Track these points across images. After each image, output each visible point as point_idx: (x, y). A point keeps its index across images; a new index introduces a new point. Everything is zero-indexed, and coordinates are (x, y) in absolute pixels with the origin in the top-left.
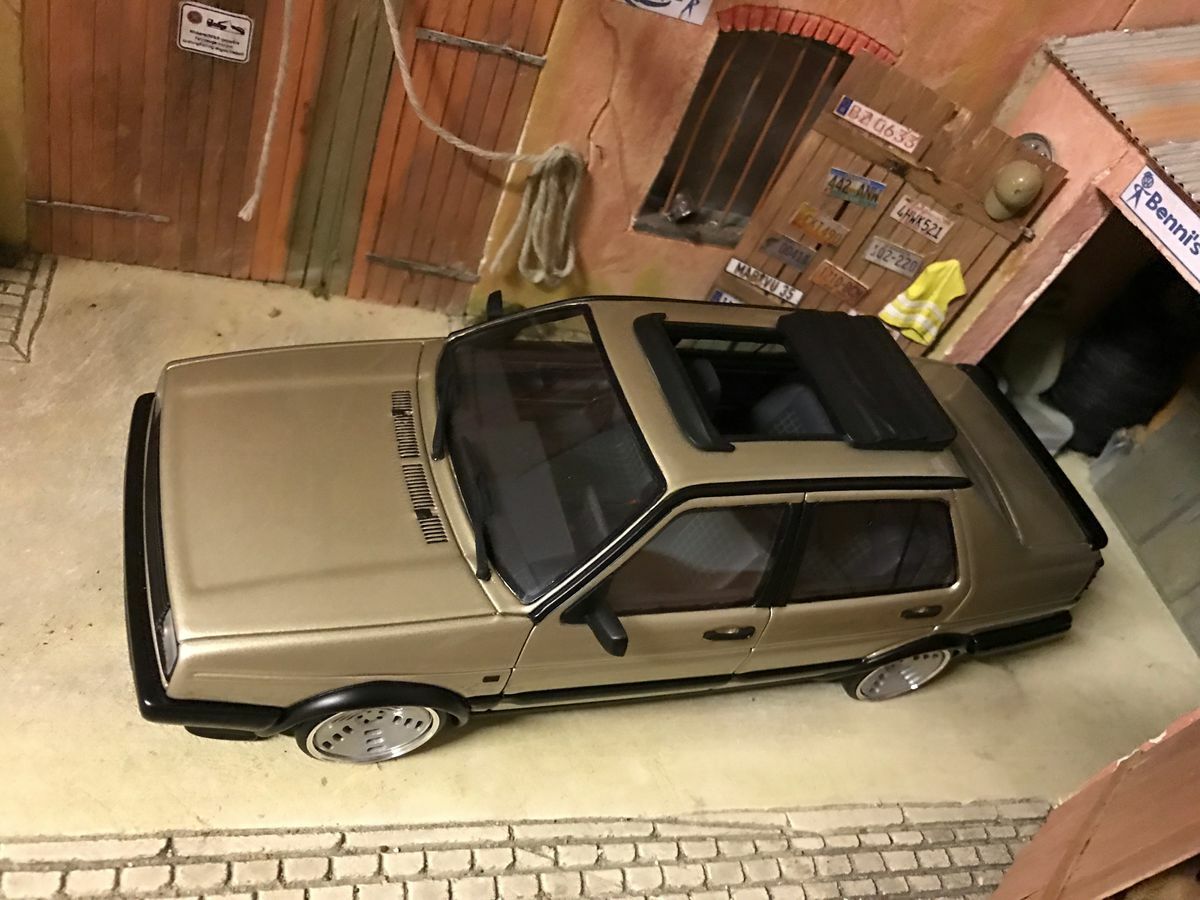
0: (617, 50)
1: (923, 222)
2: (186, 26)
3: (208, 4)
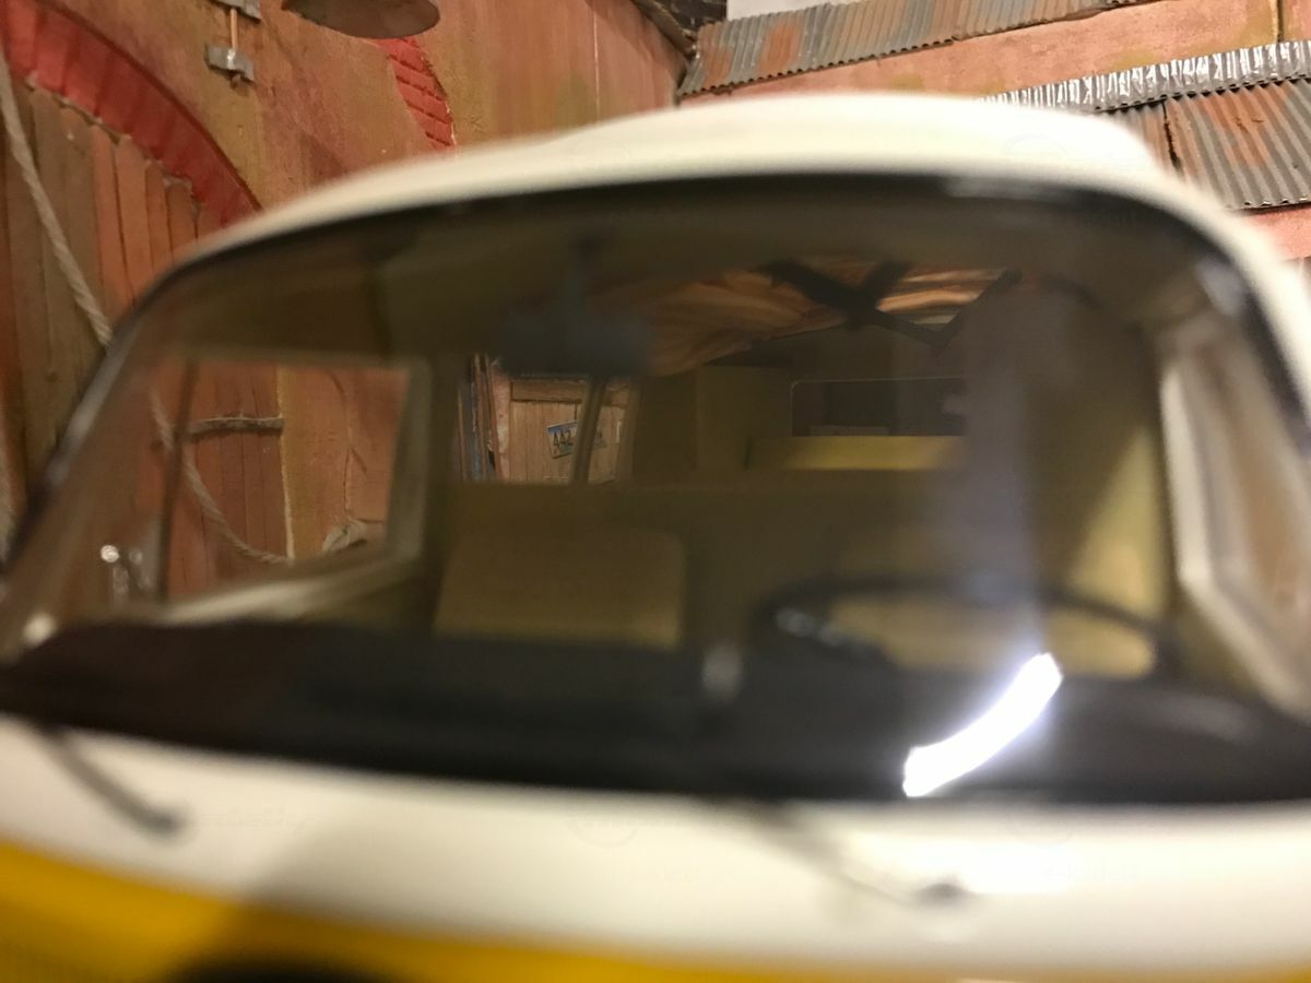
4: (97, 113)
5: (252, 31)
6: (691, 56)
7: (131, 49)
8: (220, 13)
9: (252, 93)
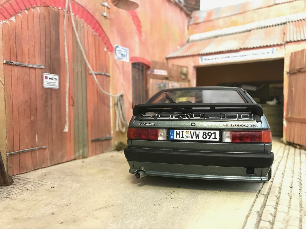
0: (120, 71)
2: (45, 80)
3: (49, 73)
4: (86, 22)
5: (108, 10)
6: (191, 18)
7: (91, 12)
8: (104, 7)
9: (108, 20)
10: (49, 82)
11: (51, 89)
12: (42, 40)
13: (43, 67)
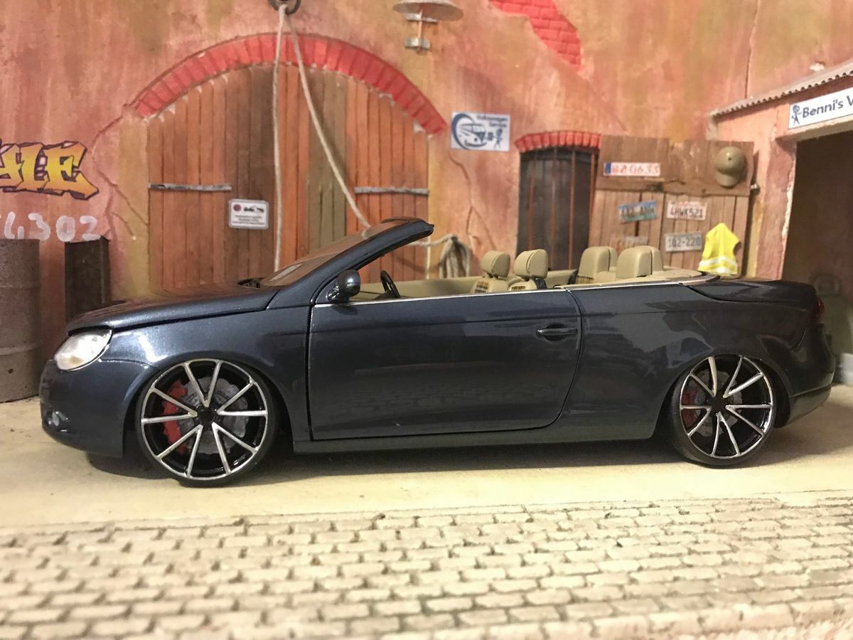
0: (467, 176)
1: (688, 212)
2: (233, 213)
3: (244, 198)
4: (350, 74)
5: (430, 31)
8: (414, 25)
9: (429, 53)
10: (244, 217)
11: (248, 231)
12: (229, 136)
13: (229, 188)
